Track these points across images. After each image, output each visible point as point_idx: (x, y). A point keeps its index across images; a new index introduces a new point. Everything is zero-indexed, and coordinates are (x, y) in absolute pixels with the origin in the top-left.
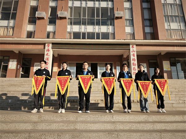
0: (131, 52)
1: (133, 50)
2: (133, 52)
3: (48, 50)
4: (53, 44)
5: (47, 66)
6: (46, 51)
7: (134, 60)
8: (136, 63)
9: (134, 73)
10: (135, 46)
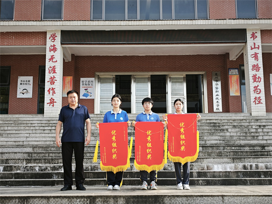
0: (249, 48)
1: (254, 44)
2: (255, 48)
3: (54, 49)
4: (63, 32)
5: (53, 86)
6: (48, 50)
7: (256, 67)
8: (262, 76)
9: (256, 98)
10: (259, 35)
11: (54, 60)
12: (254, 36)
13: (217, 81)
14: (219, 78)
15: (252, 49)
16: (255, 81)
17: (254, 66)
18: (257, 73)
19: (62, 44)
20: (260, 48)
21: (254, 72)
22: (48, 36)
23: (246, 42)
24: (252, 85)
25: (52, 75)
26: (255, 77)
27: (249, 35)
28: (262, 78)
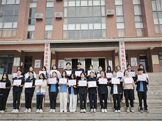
1: (122, 47)
4: (51, 44)
5: (47, 64)
6: (45, 50)
7: (123, 56)
8: (125, 59)
9: (123, 67)
10: (124, 44)
11: (47, 54)
12: (122, 44)
13: (110, 61)
14: (111, 59)
15: (121, 49)
16: (122, 61)
17: (122, 55)
18: (123, 58)
19: (50, 48)
20: (124, 48)
21: (122, 58)
22: (45, 45)
23: (119, 46)
24: (121, 62)
25: (46, 59)
26: (122, 59)
27: (120, 44)
28: (125, 60)
